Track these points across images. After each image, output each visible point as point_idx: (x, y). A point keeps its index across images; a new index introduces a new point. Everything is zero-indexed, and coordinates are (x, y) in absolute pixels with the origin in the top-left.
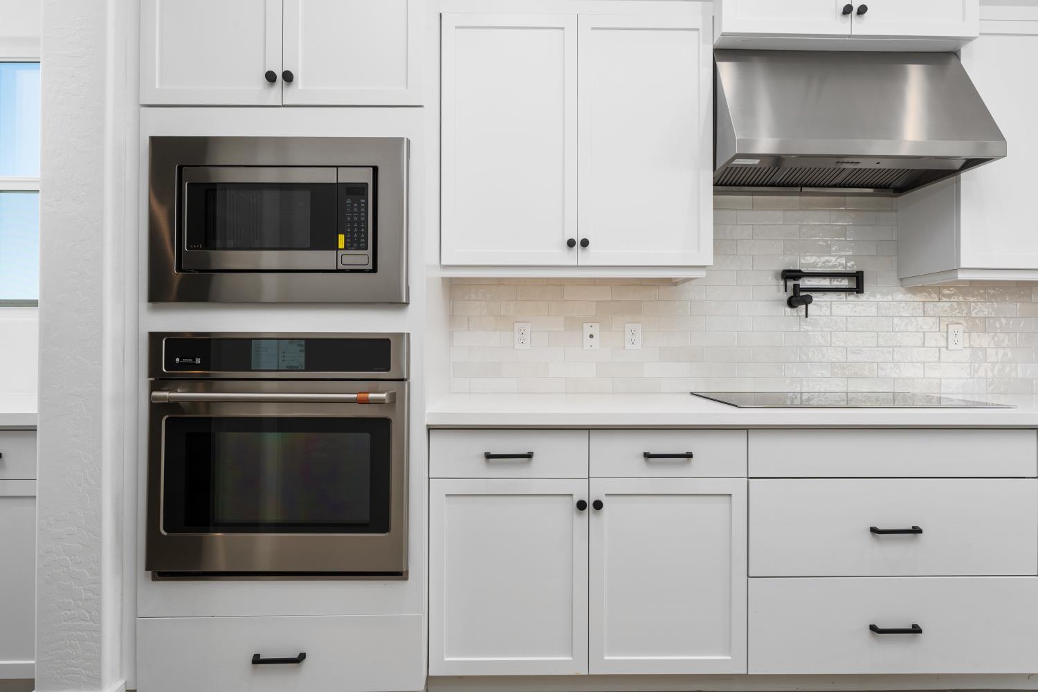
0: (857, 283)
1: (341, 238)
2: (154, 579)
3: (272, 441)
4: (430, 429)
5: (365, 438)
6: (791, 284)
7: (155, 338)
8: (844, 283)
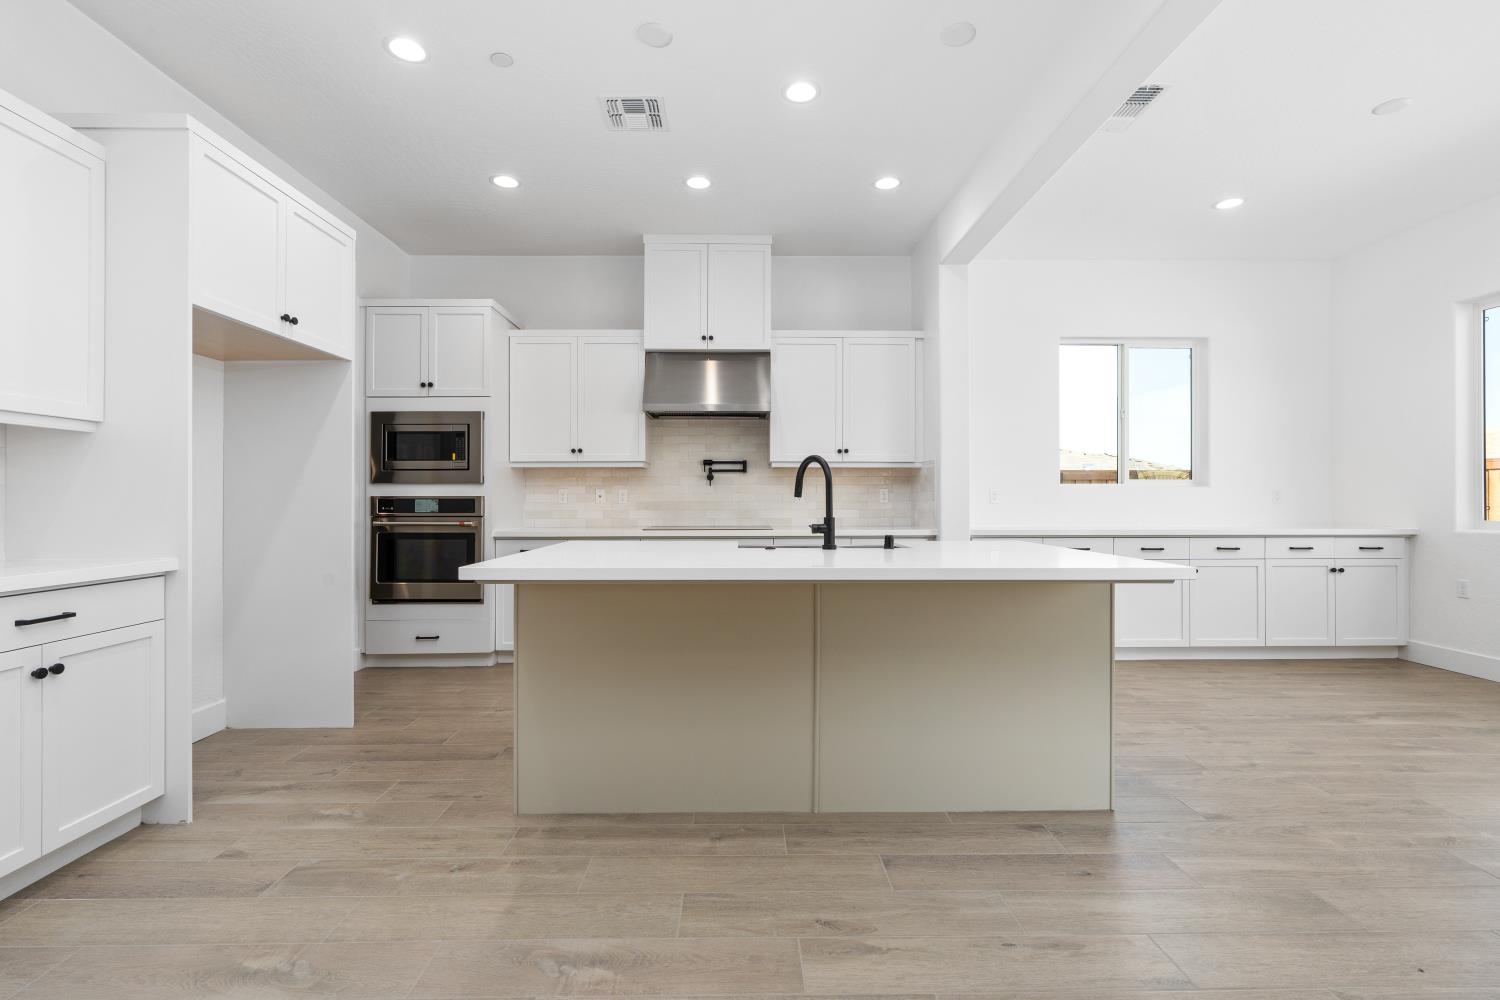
0: (743, 467)
1: (454, 455)
2: (373, 603)
3: (429, 542)
4: (496, 539)
5: (465, 542)
6: (707, 467)
7: (373, 499)
8: (740, 467)
